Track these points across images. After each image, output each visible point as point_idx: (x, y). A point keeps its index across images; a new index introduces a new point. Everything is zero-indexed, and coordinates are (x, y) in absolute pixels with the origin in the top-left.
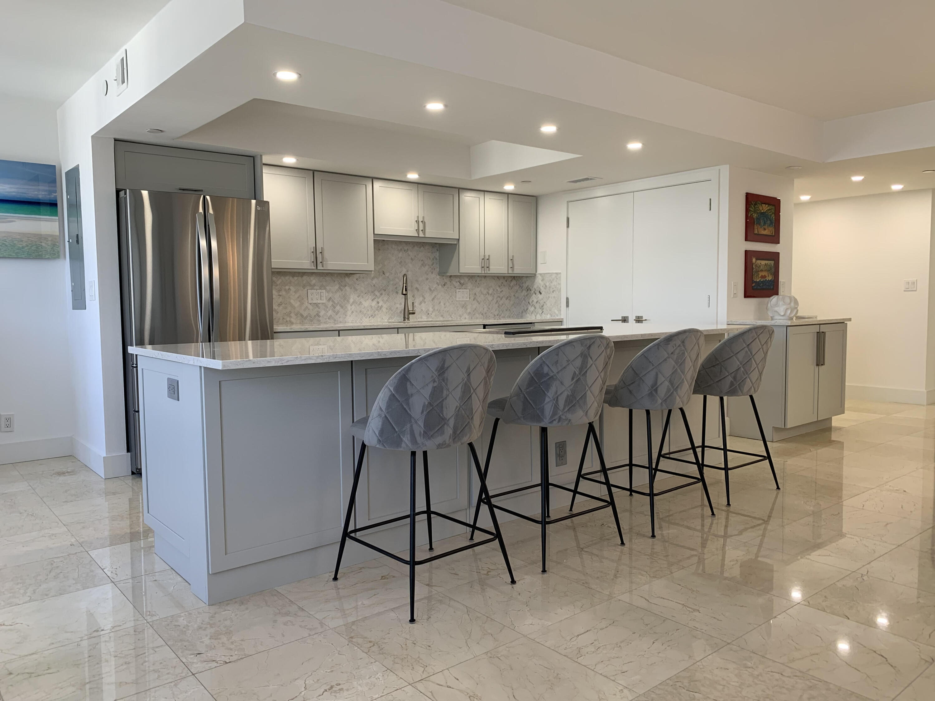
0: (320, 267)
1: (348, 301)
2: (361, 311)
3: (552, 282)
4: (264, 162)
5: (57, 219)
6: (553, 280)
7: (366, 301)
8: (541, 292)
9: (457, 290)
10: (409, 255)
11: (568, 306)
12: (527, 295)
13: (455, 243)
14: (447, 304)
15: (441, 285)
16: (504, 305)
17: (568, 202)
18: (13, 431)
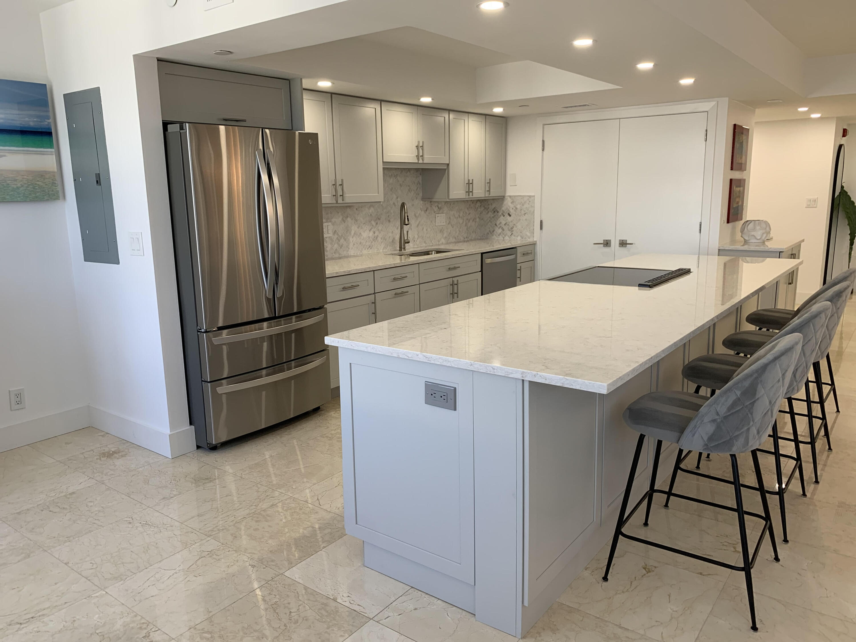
0: (340, 201)
1: (350, 233)
2: (360, 243)
3: (523, 205)
4: (304, 86)
5: (53, 152)
6: (525, 202)
7: (364, 232)
8: (510, 214)
9: (437, 215)
10: (398, 181)
11: (541, 228)
12: (493, 217)
13: (445, 168)
14: (429, 230)
15: (424, 211)
16: (471, 227)
17: (544, 125)
18: (25, 408)
